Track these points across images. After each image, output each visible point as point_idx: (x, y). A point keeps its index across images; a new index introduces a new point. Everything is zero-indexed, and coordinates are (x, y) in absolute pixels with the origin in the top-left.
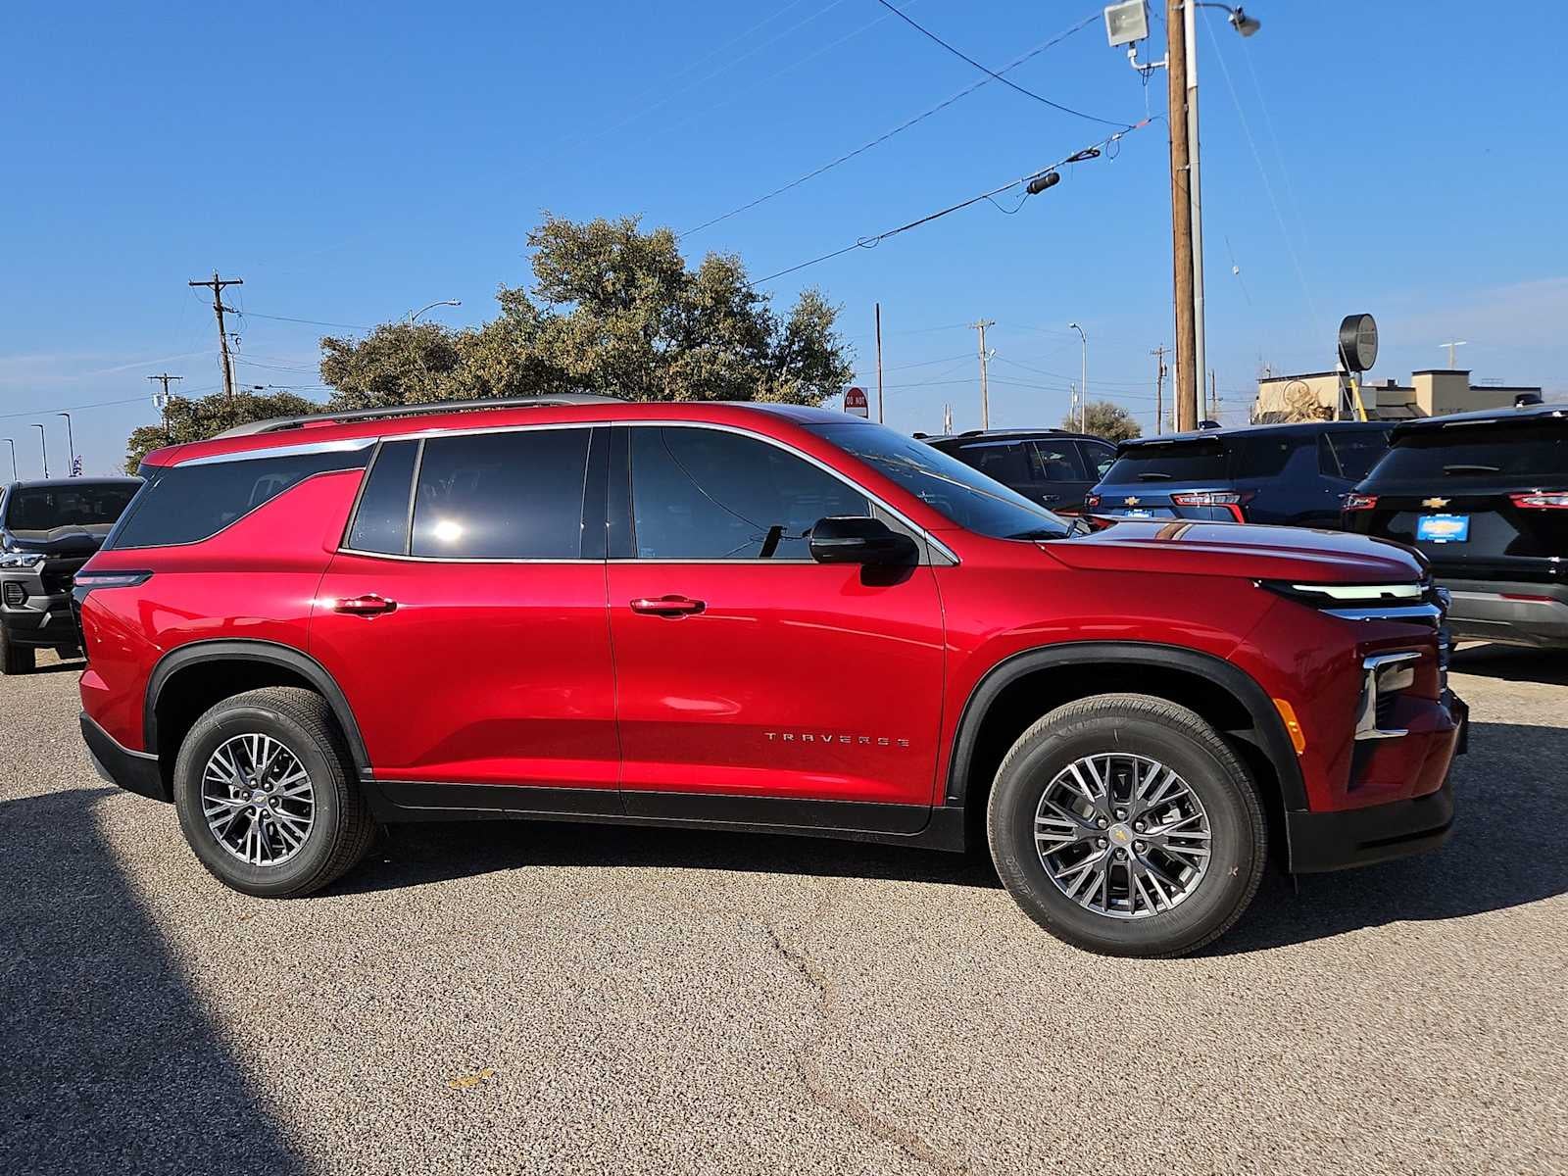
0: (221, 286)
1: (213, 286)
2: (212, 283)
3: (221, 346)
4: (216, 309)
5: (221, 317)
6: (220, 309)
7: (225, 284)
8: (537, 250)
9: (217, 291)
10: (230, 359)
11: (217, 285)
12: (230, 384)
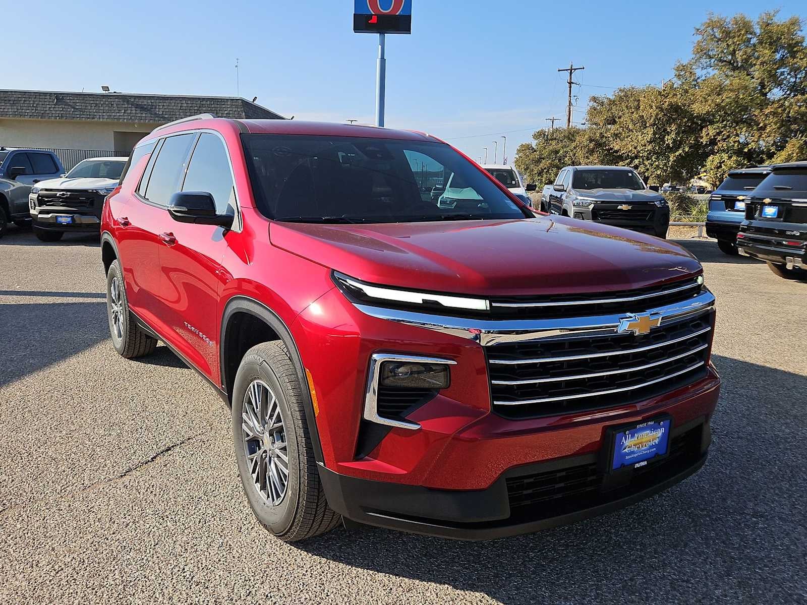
0: (573, 71)
1: (569, 71)
2: (569, 70)
3: (568, 102)
4: (569, 83)
5: (570, 87)
6: (570, 83)
7: (575, 69)
8: (700, 38)
9: (571, 73)
10: (571, 109)
11: (571, 71)
12: (569, 122)
